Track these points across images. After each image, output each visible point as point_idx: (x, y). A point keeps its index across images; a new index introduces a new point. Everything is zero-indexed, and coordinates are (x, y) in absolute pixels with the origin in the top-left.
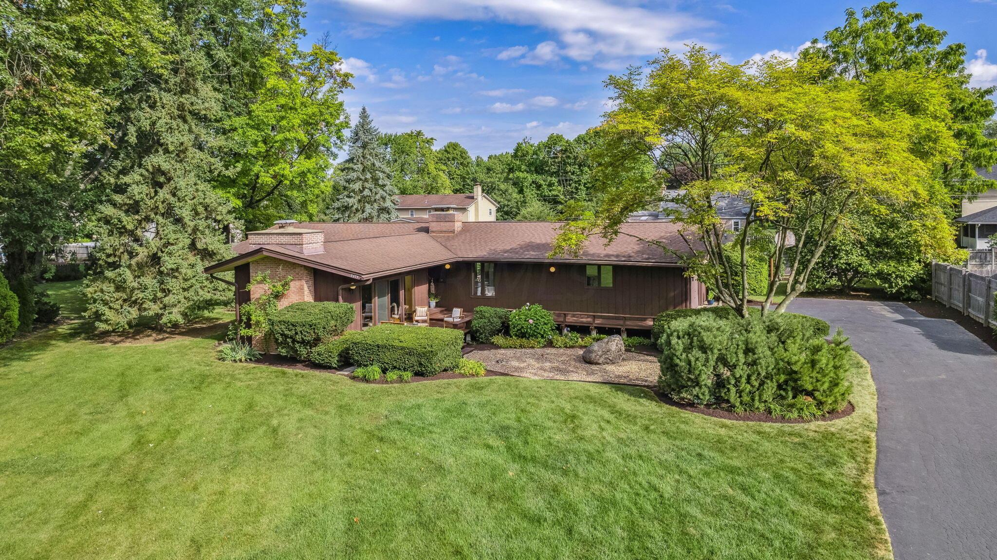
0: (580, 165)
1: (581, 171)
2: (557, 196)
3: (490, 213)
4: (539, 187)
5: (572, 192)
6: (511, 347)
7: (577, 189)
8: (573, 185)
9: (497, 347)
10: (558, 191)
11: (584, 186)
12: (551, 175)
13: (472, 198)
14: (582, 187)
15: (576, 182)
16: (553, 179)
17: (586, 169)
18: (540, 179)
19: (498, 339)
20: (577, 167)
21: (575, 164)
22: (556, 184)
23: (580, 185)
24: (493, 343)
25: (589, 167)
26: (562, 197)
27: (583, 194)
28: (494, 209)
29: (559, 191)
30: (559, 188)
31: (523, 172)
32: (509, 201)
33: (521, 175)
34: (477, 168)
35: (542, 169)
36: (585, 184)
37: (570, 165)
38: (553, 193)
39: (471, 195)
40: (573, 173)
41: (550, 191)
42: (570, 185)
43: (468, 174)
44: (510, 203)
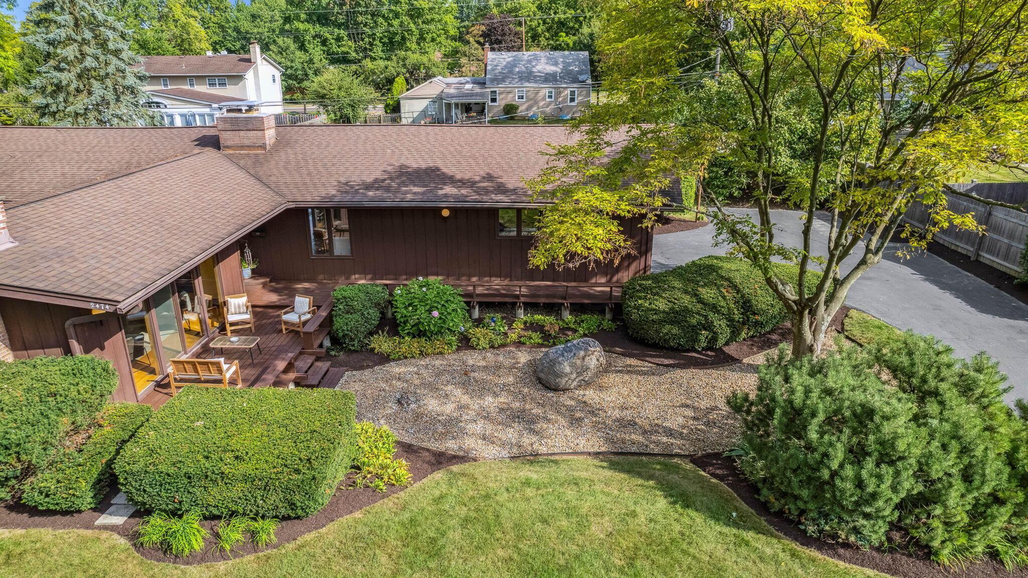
0: (373, 15)
1: (375, 22)
2: (348, 53)
3: (274, 81)
4: (324, 42)
5: (365, 49)
6: (406, 357)
7: (371, 44)
8: (367, 40)
9: (385, 359)
10: (349, 46)
11: (380, 42)
12: (339, 26)
13: (249, 61)
14: (377, 42)
15: (369, 36)
16: (342, 31)
17: (381, 20)
18: (325, 32)
19: (382, 343)
20: (369, 17)
21: (366, 13)
22: (346, 38)
23: (374, 39)
24: (373, 349)
25: (383, 16)
26: (354, 54)
27: (378, 50)
28: (278, 75)
29: (350, 47)
30: (350, 43)
31: (303, 22)
32: (292, 61)
33: (301, 26)
34: (239, 14)
35: (327, 19)
36: (381, 38)
37: (361, 14)
38: (343, 49)
39: (246, 56)
40: (365, 25)
41: (339, 46)
42: (363, 40)
43: (228, 21)
44: (293, 64)
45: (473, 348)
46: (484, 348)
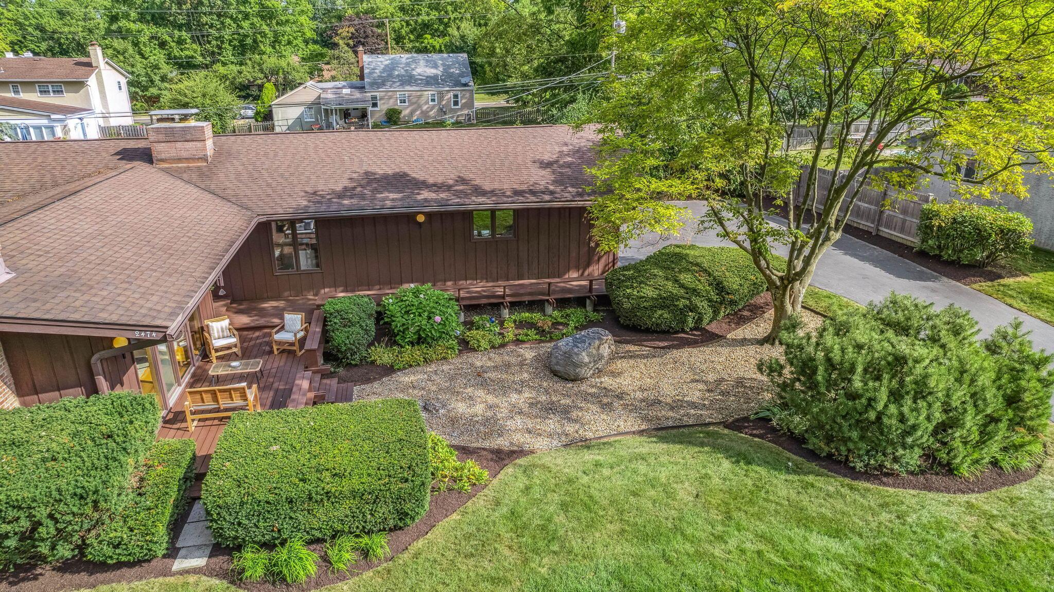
0: (219, 15)
1: (222, 23)
2: (192, 57)
3: (120, 88)
4: (162, 45)
5: (213, 53)
6: (411, 366)
7: (220, 48)
8: (214, 42)
9: (389, 370)
10: (193, 50)
11: (230, 45)
12: (180, 27)
13: (89, 65)
14: (226, 45)
15: (217, 39)
16: (184, 33)
17: (228, 21)
18: (163, 33)
19: (383, 355)
20: (215, 17)
21: (211, 13)
22: (188, 41)
23: (222, 42)
24: (373, 362)
25: (231, 17)
26: (200, 59)
27: (228, 54)
28: (124, 81)
29: (195, 51)
30: (194, 46)
31: (134, 22)
32: (133, 66)
33: (132, 26)
35: (163, 19)
36: (231, 41)
37: (205, 14)
38: (187, 53)
39: (84, 59)
40: (211, 26)
41: (181, 50)
42: (209, 43)
44: (134, 70)
45: (474, 350)
46: (486, 349)
